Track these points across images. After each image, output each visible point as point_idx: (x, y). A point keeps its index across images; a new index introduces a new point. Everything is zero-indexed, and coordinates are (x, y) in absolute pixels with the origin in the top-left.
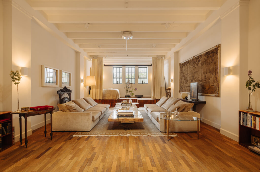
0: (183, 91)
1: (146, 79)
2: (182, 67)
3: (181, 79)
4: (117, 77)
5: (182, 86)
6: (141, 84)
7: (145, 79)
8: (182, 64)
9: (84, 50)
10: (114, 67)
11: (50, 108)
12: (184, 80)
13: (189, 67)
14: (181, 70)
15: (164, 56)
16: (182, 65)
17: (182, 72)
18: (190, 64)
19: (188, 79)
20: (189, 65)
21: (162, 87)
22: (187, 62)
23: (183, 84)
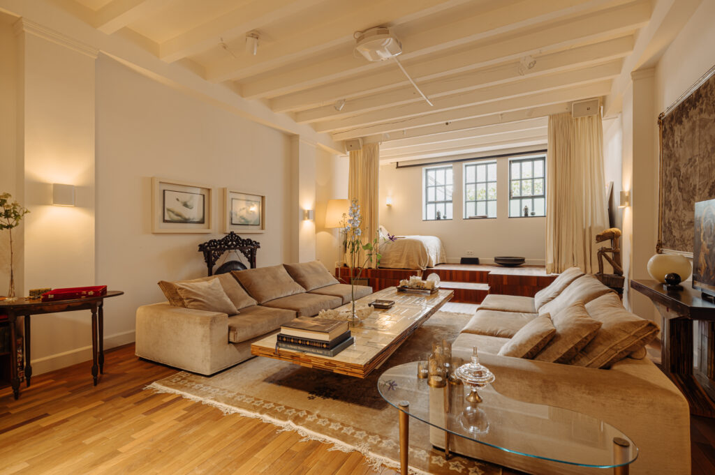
0: (673, 247)
1: (543, 199)
2: (671, 129)
3: (667, 186)
4: (438, 199)
5: (669, 223)
6: (521, 217)
7: (535, 200)
8: (671, 117)
9: (316, 127)
10: (427, 170)
11: (87, 295)
12: (679, 193)
13: (698, 122)
14: (665, 146)
15: (603, 100)
16: (670, 123)
17: (669, 155)
18: (704, 107)
19: (695, 186)
20: (701, 110)
21: (590, 229)
22: (689, 100)
23: (676, 210)
